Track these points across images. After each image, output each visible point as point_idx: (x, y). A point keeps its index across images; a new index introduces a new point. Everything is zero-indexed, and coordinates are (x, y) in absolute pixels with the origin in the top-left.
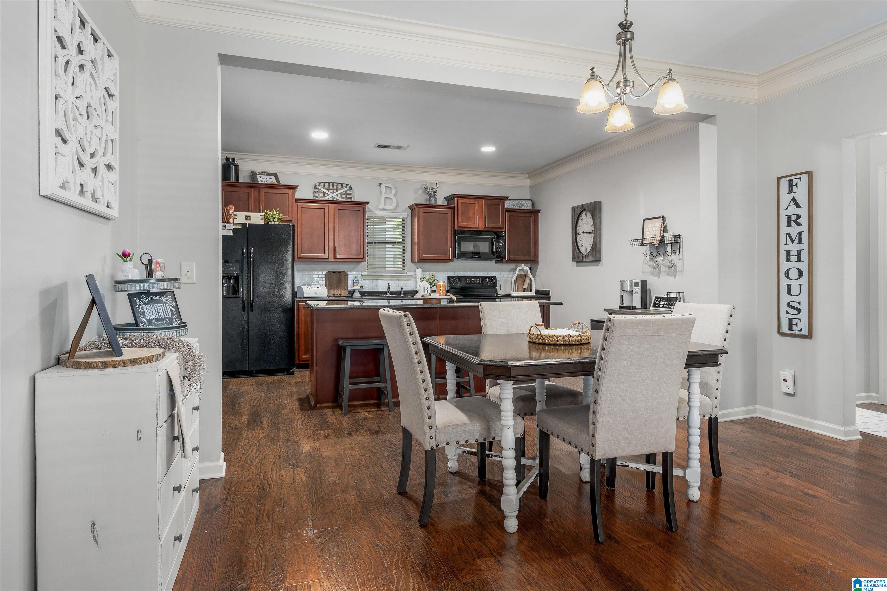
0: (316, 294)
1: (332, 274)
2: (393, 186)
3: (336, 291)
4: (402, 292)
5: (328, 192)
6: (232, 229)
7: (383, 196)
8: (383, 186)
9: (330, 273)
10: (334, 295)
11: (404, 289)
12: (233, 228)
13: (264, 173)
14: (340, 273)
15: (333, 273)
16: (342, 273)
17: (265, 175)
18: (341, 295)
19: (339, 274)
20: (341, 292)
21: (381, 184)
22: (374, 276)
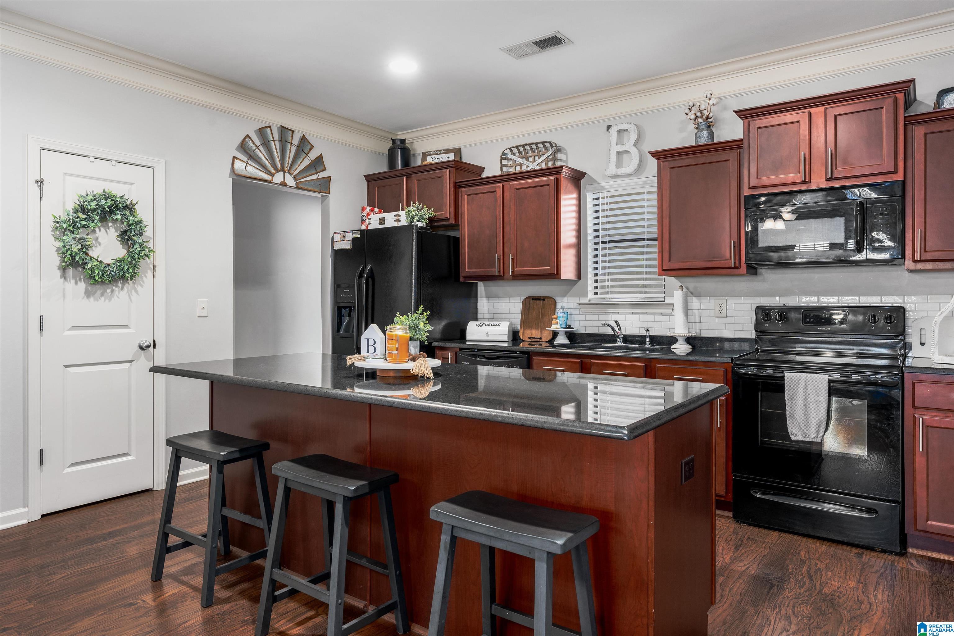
0: (488, 336)
1: (532, 301)
2: (632, 126)
3: (534, 331)
4: (648, 340)
5: (525, 162)
6: (351, 239)
7: (615, 149)
8: (613, 131)
9: (528, 300)
10: (530, 338)
11: (652, 333)
12: (353, 238)
13: (439, 151)
14: (544, 300)
15: (533, 299)
16: (546, 300)
17: (440, 154)
18: (541, 339)
19: (541, 301)
20: (541, 333)
21: (609, 127)
22: (598, 306)
